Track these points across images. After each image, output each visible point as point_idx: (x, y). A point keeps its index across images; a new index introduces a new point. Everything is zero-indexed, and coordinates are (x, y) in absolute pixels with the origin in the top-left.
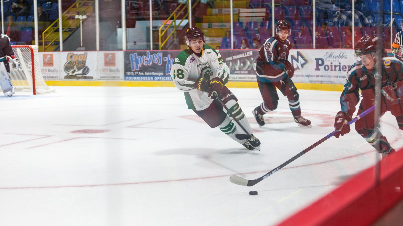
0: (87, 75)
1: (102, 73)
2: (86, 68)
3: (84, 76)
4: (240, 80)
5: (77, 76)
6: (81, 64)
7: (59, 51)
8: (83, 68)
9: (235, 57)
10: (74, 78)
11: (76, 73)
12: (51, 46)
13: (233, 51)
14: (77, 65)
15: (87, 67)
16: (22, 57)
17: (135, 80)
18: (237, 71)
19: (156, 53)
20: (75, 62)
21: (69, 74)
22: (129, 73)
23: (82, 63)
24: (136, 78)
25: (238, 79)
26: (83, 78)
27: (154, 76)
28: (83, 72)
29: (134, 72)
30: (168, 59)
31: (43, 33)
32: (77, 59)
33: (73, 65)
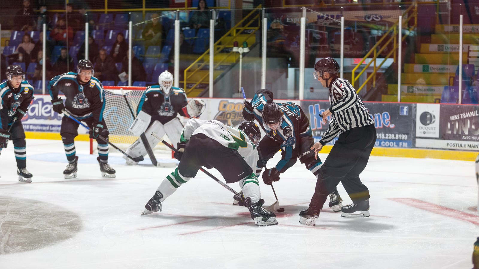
4: (470, 149)
6: (238, 117)
7: (207, 96)
8: (240, 123)
9: (463, 116)
12: (195, 90)
13: (461, 106)
14: (232, 119)
18: (466, 135)
20: (230, 114)
23: (240, 116)
25: (467, 148)
29: (314, 131)
31: (185, 71)
32: (232, 110)
33: (227, 118)
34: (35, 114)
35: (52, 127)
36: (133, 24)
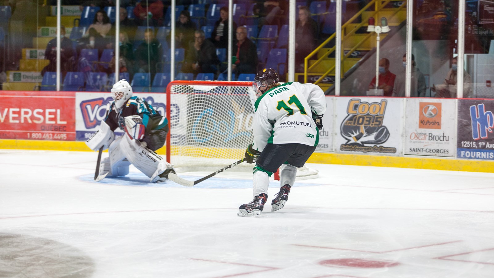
0: (385, 145)
1: (414, 142)
2: (383, 130)
3: (378, 146)
5: (365, 145)
6: (373, 122)
7: (334, 95)
8: (377, 131)
10: (358, 149)
11: (363, 139)
14: (365, 124)
15: (385, 127)
17: (478, 158)
20: (363, 118)
21: (349, 140)
22: (466, 144)
23: (377, 121)
24: (481, 155)
26: (377, 150)
28: (376, 137)
29: (477, 142)
31: (306, 59)
32: (366, 111)
33: (358, 123)
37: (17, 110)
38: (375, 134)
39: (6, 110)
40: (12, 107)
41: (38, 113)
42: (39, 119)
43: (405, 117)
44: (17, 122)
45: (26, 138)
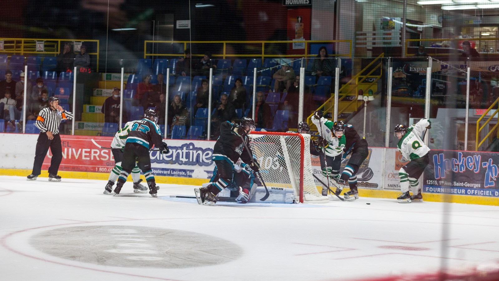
0: (369, 182)
1: (391, 180)
2: (368, 171)
3: (365, 182)
8: (364, 171)
15: (370, 169)
16: (286, 149)
17: (439, 192)
19: (472, 155)
22: (430, 182)
23: (364, 164)
24: (440, 190)
26: (364, 185)
27: (466, 188)
28: (363, 177)
29: (438, 181)
30: (489, 165)
31: (308, 118)
34: (157, 158)
35: (173, 172)
36: (257, 70)
37: (89, 150)
38: (362, 173)
39: (80, 150)
40: (85, 148)
41: (104, 153)
42: (105, 157)
43: (385, 162)
44: (88, 159)
45: (95, 171)
